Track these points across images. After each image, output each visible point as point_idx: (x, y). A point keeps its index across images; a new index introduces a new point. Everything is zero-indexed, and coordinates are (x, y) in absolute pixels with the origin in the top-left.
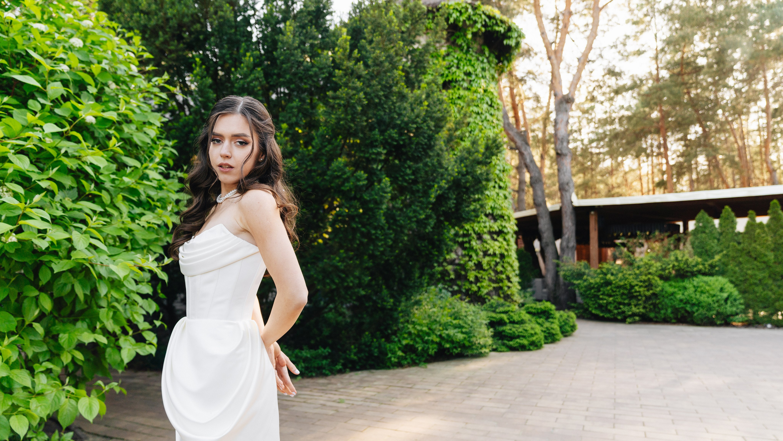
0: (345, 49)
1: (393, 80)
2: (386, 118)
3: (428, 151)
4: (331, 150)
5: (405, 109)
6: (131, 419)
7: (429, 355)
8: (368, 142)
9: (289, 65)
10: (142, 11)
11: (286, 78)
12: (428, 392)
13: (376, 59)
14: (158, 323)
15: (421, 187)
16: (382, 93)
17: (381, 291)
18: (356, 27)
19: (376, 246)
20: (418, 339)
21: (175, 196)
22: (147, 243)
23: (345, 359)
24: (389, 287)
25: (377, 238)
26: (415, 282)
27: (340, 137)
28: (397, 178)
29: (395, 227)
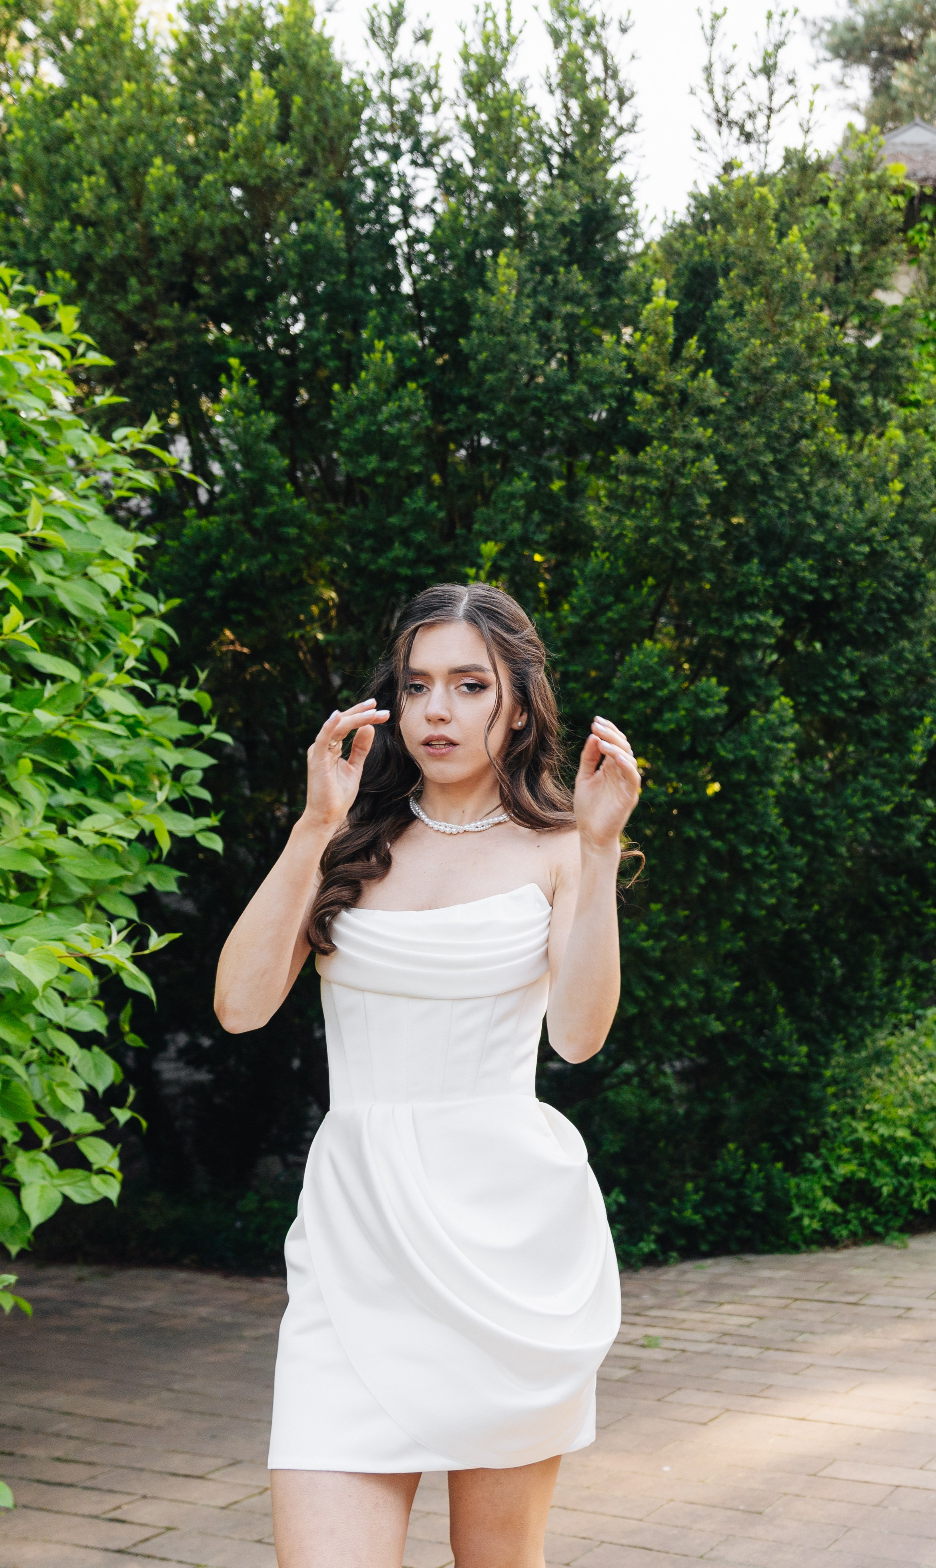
0: (661, 338)
1: (802, 419)
2: (785, 527)
3: (905, 618)
4: (623, 618)
5: (838, 500)
6: (32, 1397)
7: (912, 1211)
8: (729, 594)
9: (503, 375)
10: (77, 219)
11: (494, 412)
12: (903, 1314)
13: (754, 359)
14: (122, 1115)
15: (884, 723)
16: (768, 458)
17: (773, 1022)
18: (701, 264)
19: (752, 890)
20: (880, 1164)
21: (173, 757)
22: (93, 888)
23: (668, 1222)
24: (793, 1012)
25: (757, 868)
26: (872, 997)
27: (651, 581)
28: (815, 696)
29: (809, 838)
